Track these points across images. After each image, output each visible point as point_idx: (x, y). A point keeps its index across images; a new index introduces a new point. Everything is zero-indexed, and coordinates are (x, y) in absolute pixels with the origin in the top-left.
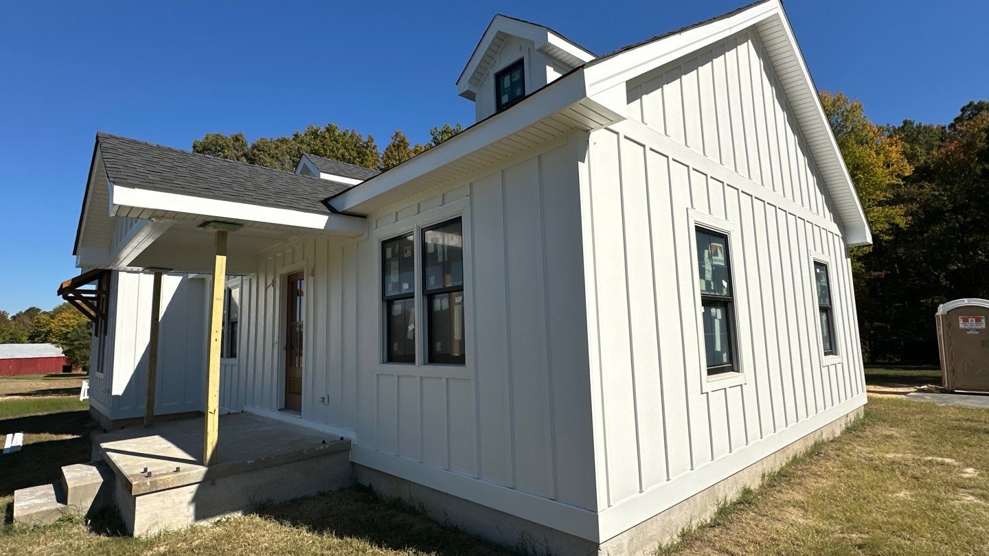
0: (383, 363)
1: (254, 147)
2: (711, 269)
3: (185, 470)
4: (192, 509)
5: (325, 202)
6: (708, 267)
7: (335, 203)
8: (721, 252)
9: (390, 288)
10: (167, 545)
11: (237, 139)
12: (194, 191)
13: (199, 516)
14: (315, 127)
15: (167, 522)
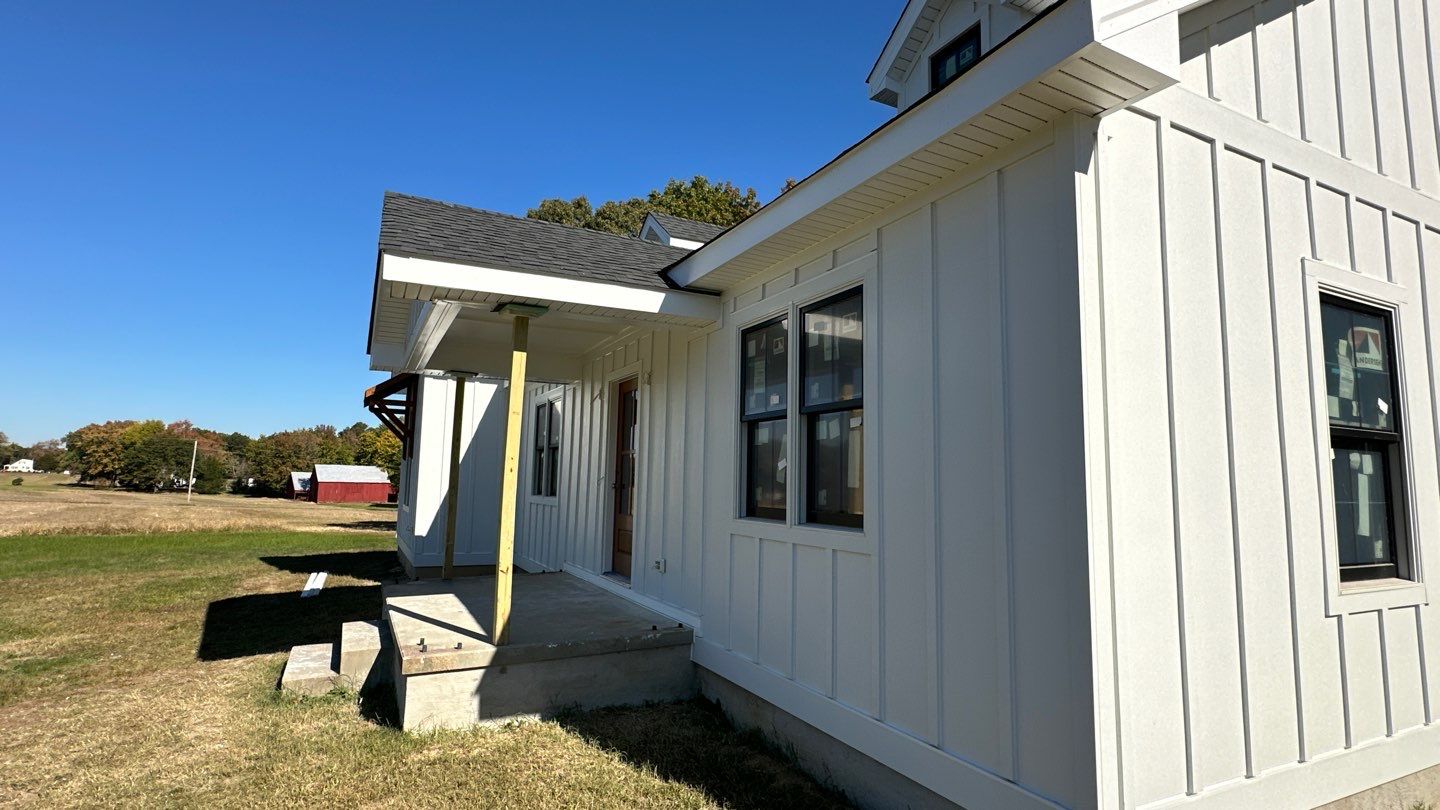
0: (740, 517)
1: (599, 214)
2: (1352, 377)
3: (469, 648)
4: (476, 702)
5: (664, 274)
6: (1346, 372)
7: (675, 275)
8: (1377, 345)
9: (752, 402)
10: (440, 748)
11: (579, 205)
12: (484, 260)
13: (486, 713)
14: (677, 183)
15: (444, 717)
